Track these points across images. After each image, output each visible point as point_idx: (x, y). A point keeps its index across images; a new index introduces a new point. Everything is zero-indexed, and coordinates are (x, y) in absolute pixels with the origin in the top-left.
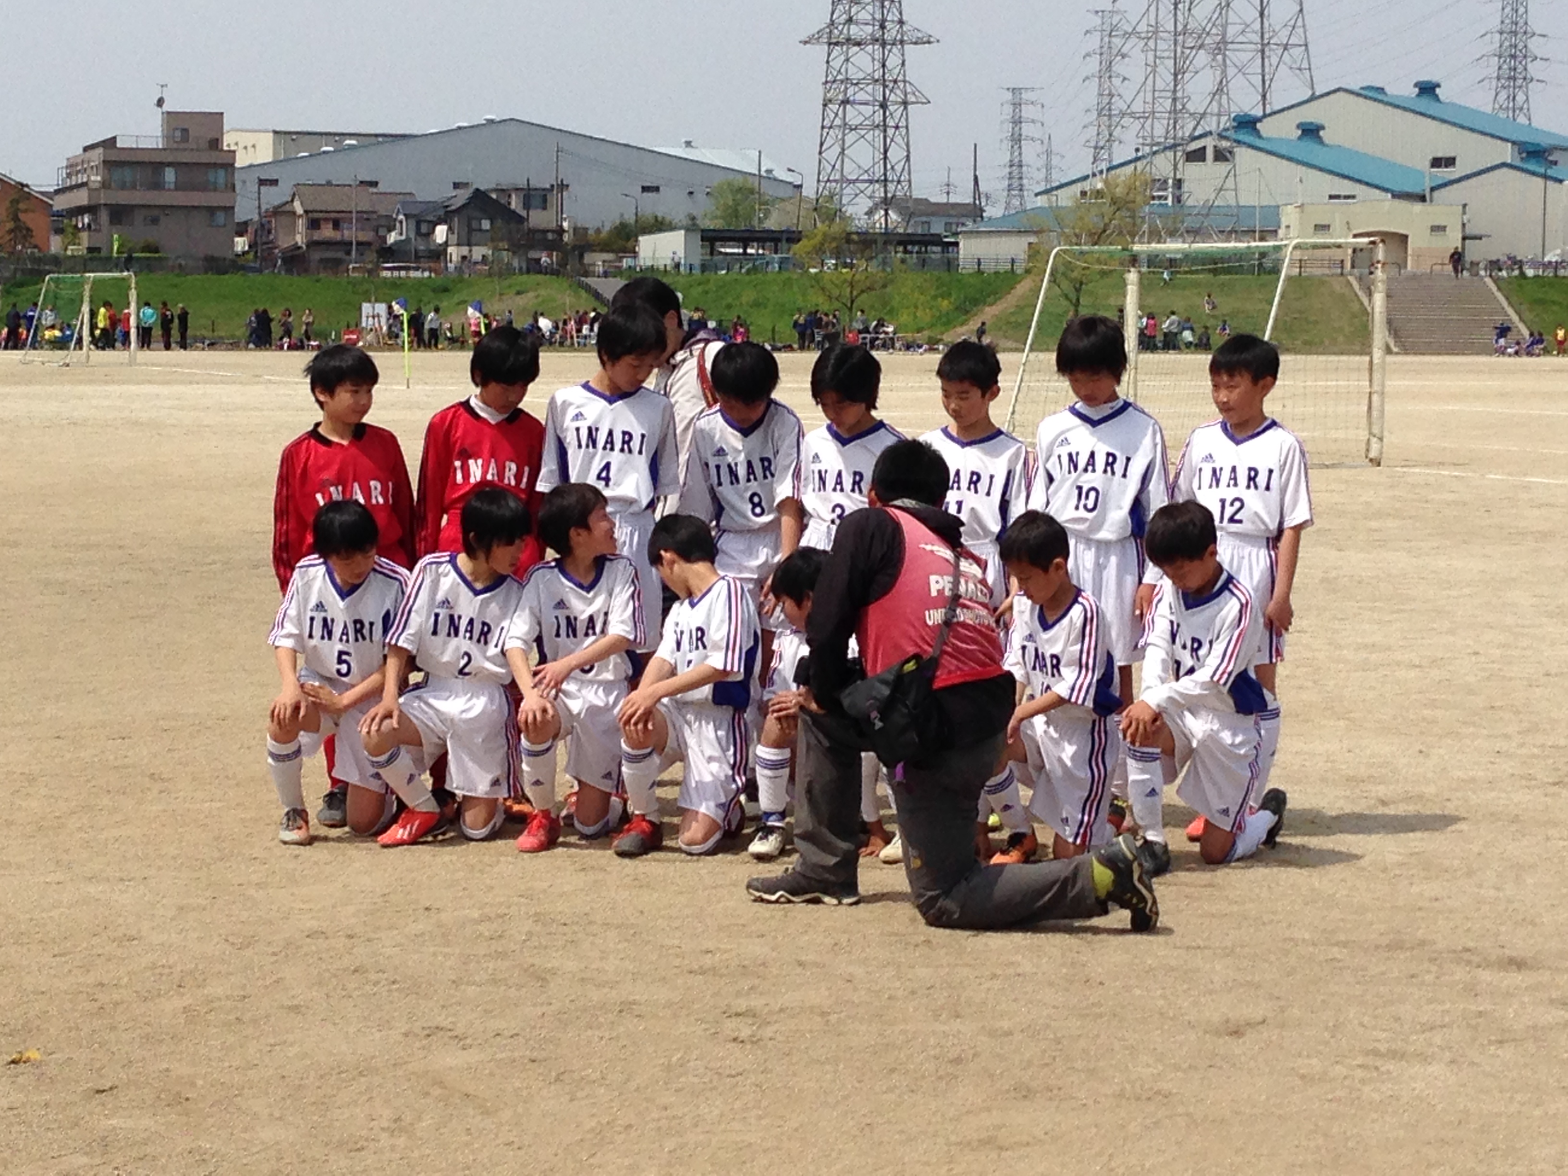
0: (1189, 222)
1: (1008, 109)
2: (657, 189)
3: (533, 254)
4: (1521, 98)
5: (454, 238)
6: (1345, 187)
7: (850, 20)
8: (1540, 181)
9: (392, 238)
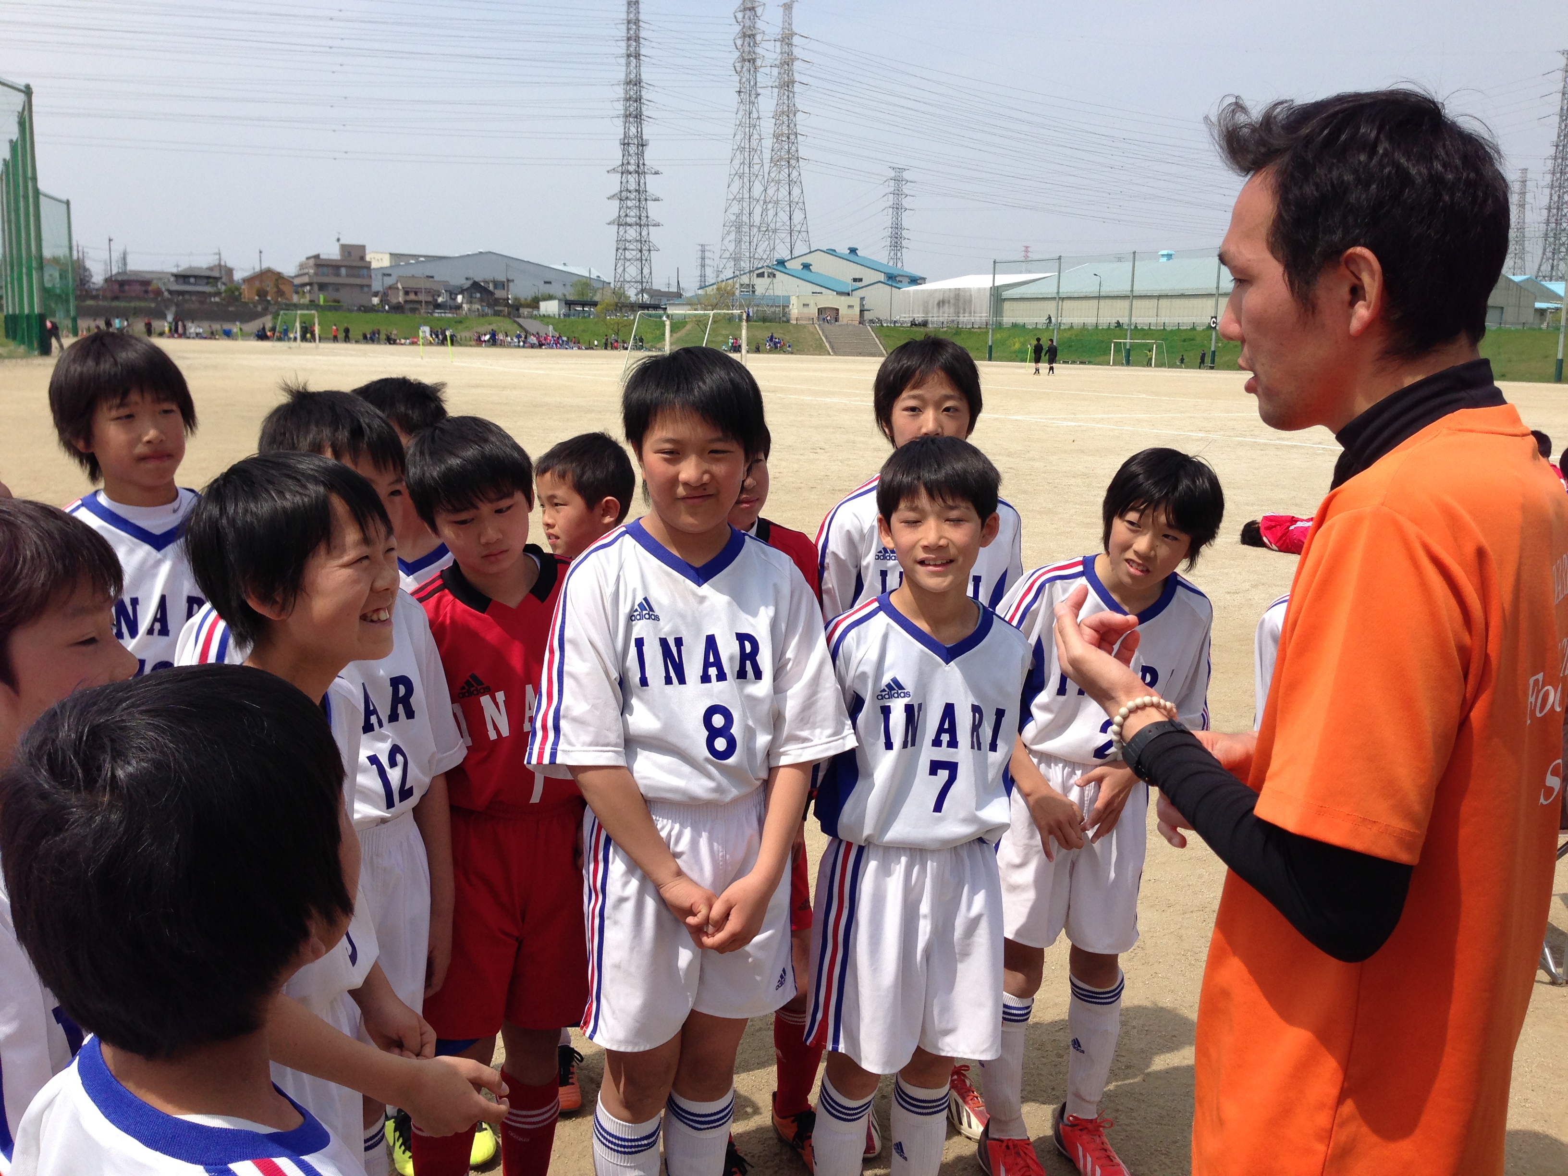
0: (756, 302)
1: (700, 253)
2: (550, 283)
3: (496, 308)
4: (899, 254)
5: (465, 301)
6: (819, 289)
7: (626, 215)
8: (889, 288)
9: (440, 300)
